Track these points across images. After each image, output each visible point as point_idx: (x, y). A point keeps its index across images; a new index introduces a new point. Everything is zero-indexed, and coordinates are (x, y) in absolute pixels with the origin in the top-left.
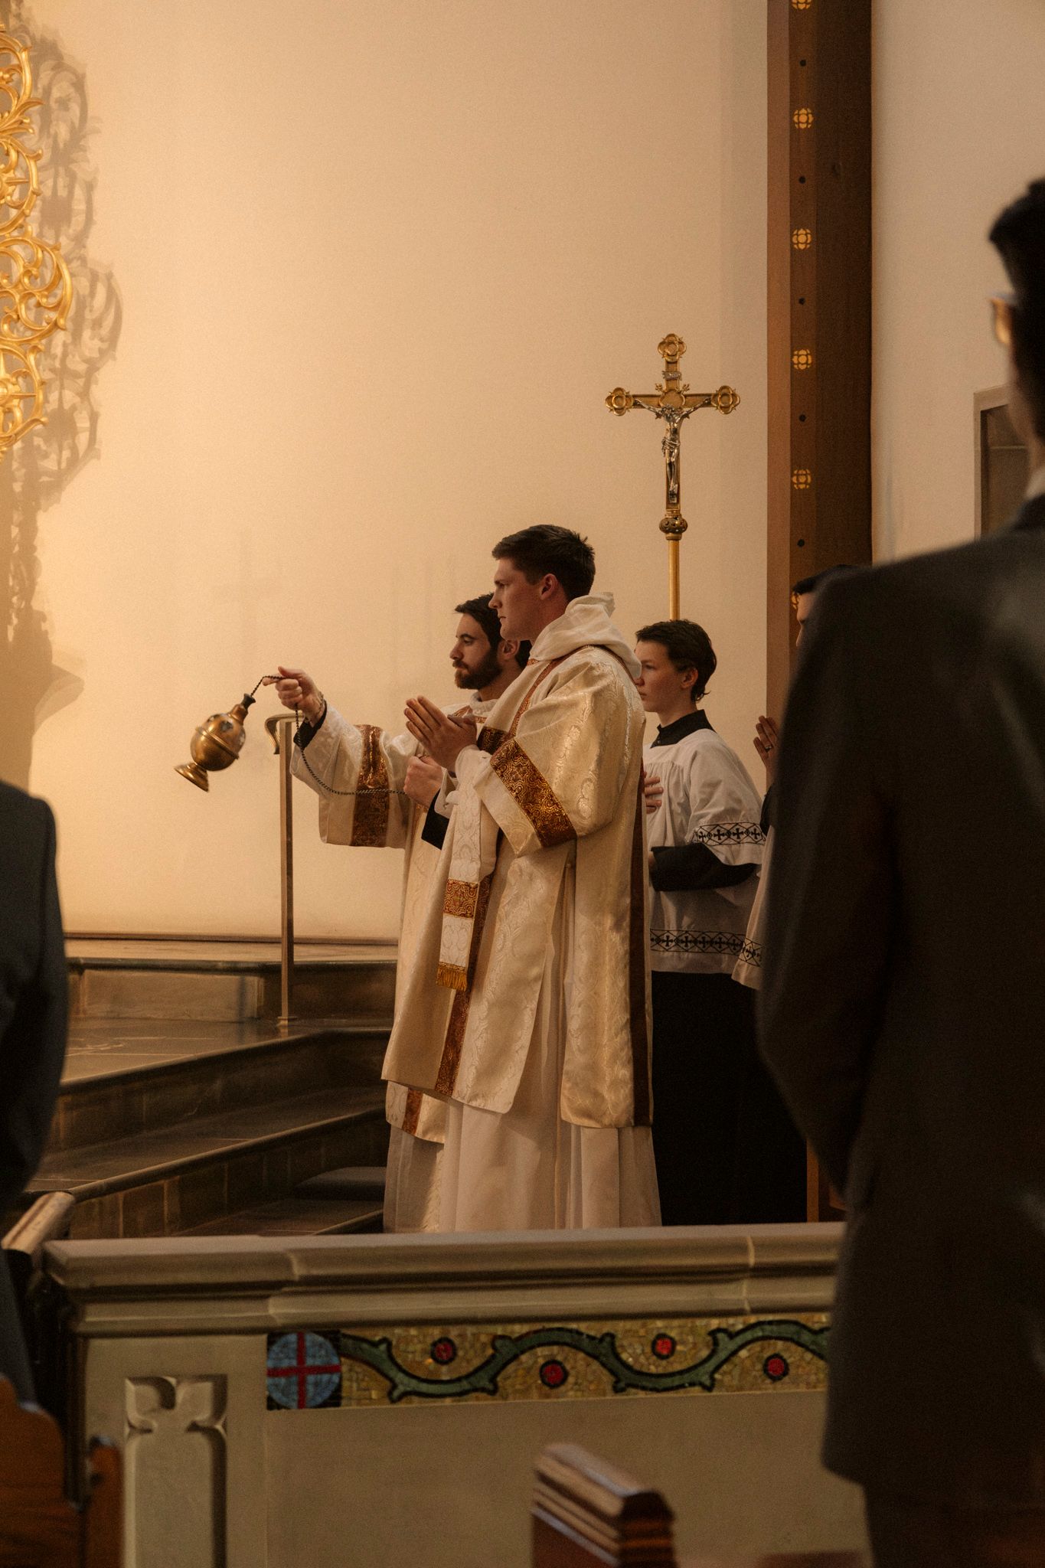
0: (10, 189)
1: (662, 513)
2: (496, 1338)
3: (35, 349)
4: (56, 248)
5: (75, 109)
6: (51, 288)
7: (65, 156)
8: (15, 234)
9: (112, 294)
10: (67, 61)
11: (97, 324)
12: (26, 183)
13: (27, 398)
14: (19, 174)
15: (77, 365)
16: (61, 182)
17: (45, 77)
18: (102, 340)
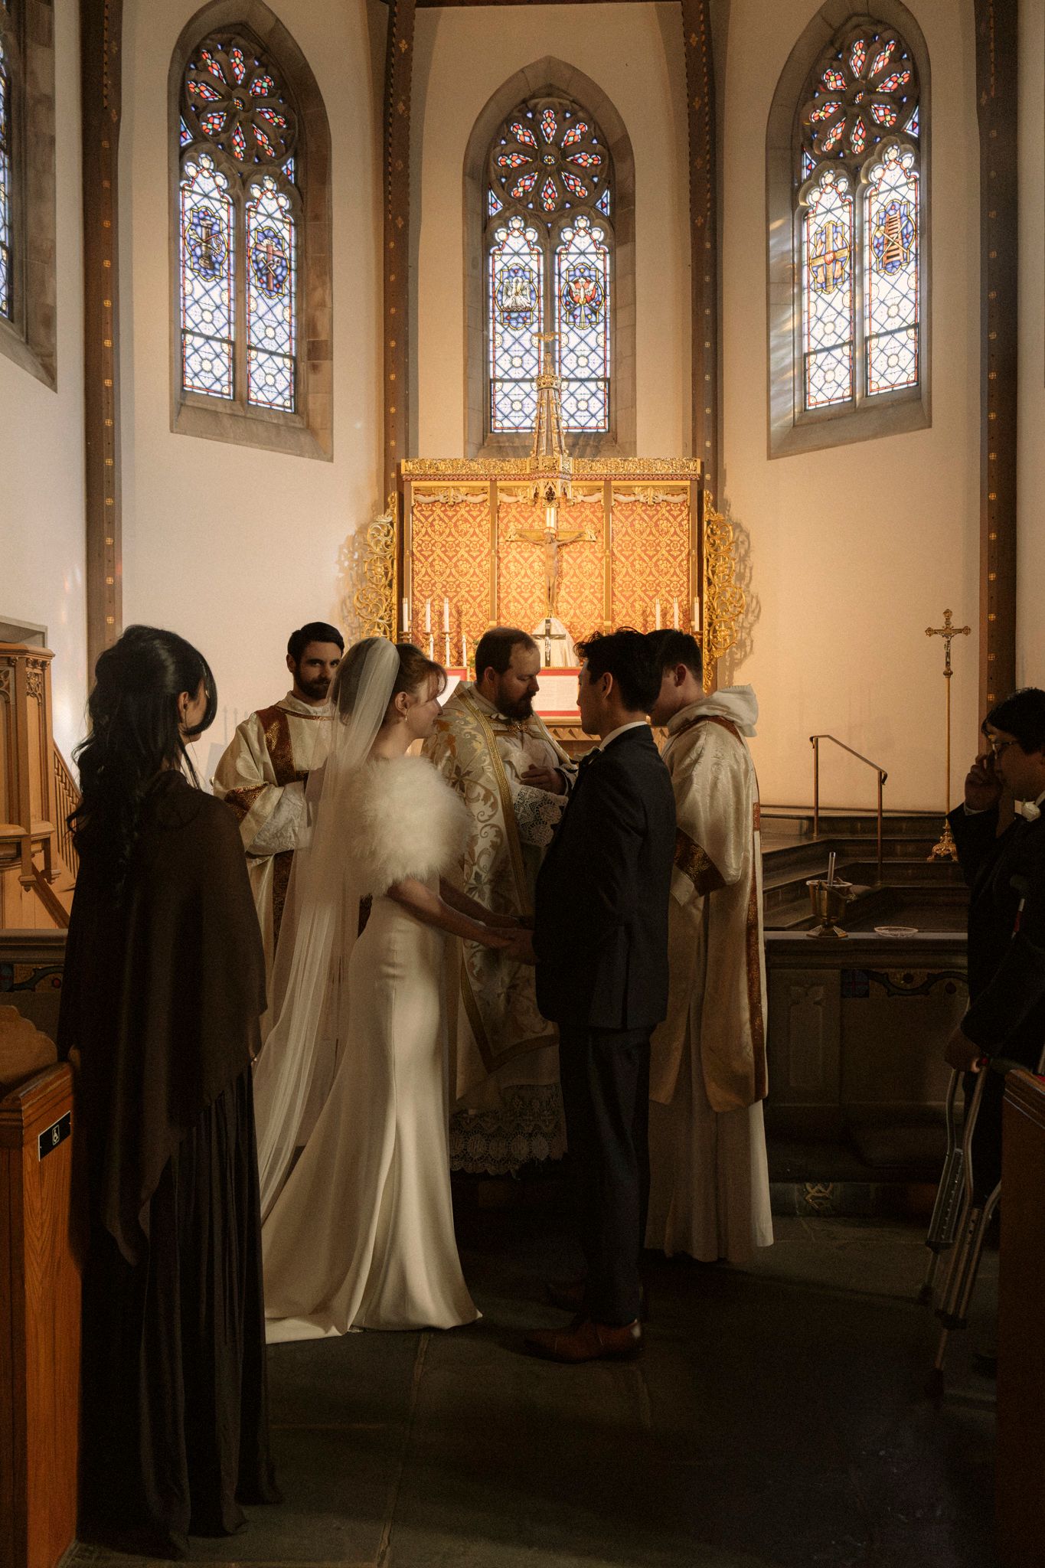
0: (726, 570)
1: (944, 668)
2: (929, 974)
3: (733, 620)
4: (740, 588)
5: (746, 543)
6: (738, 601)
7: (743, 560)
8: (727, 584)
9: (758, 602)
10: (743, 528)
11: (753, 612)
12: (730, 568)
13: (731, 635)
14: (728, 565)
15: (746, 624)
16: (742, 567)
17: (737, 534)
18: (754, 617)
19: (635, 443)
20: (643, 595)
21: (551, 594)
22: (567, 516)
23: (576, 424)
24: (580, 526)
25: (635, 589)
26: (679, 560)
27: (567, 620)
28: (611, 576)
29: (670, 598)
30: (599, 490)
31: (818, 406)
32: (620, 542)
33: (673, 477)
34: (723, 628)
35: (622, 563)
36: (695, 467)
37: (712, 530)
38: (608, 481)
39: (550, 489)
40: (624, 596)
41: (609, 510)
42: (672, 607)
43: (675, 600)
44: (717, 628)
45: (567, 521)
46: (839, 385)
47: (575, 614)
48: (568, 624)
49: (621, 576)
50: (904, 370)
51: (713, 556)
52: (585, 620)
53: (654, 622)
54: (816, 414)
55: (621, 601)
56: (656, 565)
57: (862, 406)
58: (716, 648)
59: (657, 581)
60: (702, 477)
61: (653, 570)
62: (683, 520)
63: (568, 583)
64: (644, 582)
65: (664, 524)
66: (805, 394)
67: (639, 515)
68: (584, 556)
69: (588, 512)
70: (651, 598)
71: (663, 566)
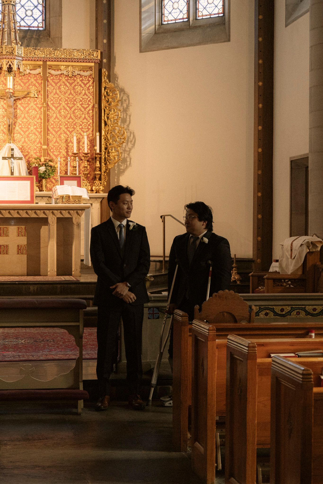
0: (115, 117)
3: (120, 146)
4: (123, 128)
5: (127, 101)
6: (122, 135)
7: (125, 110)
8: (116, 125)
9: (134, 136)
10: (126, 92)
11: (131, 141)
12: (118, 115)
13: (118, 155)
14: (117, 114)
15: (127, 149)
16: (125, 115)
17: (122, 95)
18: (132, 144)
19: (61, 38)
20: (66, 130)
21: (10, 129)
22: (20, 82)
23: (25, 25)
24: (28, 88)
25: (61, 126)
26: (87, 110)
27: (20, 145)
28: (47, 119)
29: (82, 133)
30: (39, 66)
31: (169, 22)
32: (52, 98)
33: (84, 61)
34: (113, 151)
35: (53, 111)
36: (97, 55)
37: (107, 93)
38: (45, 62)
39: (10, 65)
40: (55, 131)
41: (45, 79)
42: (83, 138)
43: (85, 134)
44: (110, 151)
45: (20, 85)
46: (181, 12)
47: (25, 141)
48: (21, 147)
49: (53, 119)
50: (216, 6)
51: (107, 108)
52: (31, 145)
53: (73, 146)
54: (168, 27)
55: (52, 134)
56: (74, 113)
57: (193, 25)
58: (110, 163)
59: (75, 122)
60: (101, 61)
61: (72, 116)
62: (90, 86)
63: (21, 122)
64: (67, 122)
65: (78, 88)
66: (162, 15)
67: (63, 82)
68: (30, 106)
69: (33, 80)
70: (71, 132)
71: (78, 113)
